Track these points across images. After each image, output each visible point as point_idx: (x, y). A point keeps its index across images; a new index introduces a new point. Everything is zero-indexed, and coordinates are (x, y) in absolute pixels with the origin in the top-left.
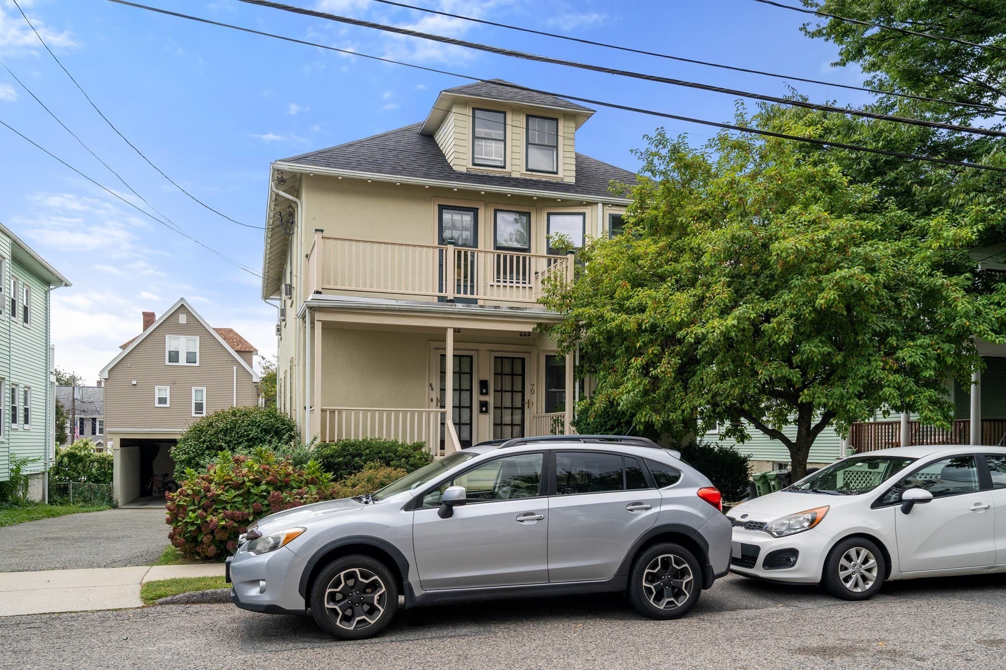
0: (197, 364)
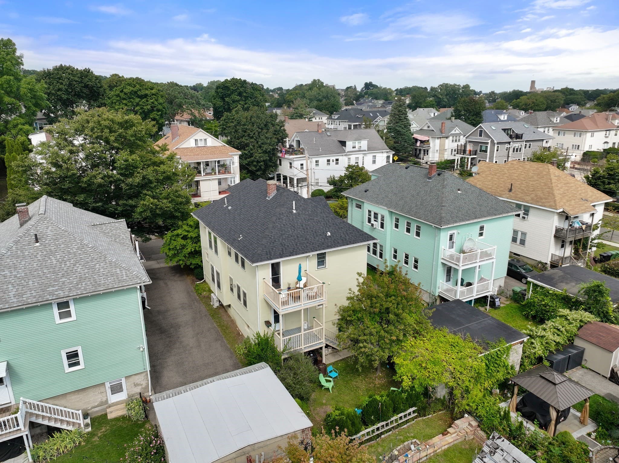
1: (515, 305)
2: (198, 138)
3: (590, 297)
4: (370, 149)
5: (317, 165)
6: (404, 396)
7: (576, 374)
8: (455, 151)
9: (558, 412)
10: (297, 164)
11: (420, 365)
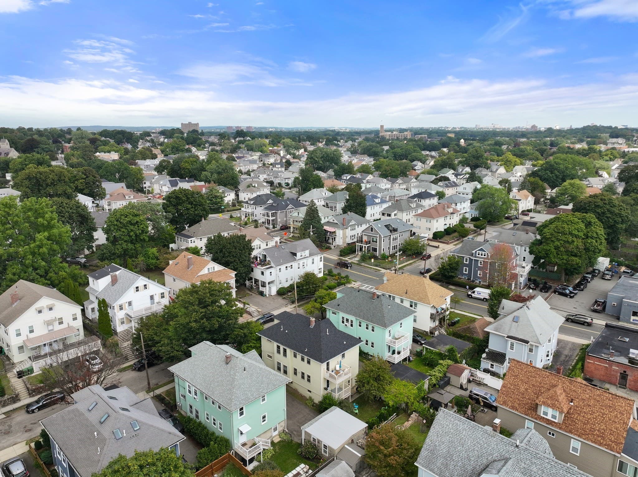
1: (418, 358)
2: (210, 267)
3: (450, 353)
4: (311, 255)
5: (280, 271)
6: (391, 409)
7: (448, 388)
8: (353, 236)
9: (445, 404)
10: (267, 273)
11: (395, 396)
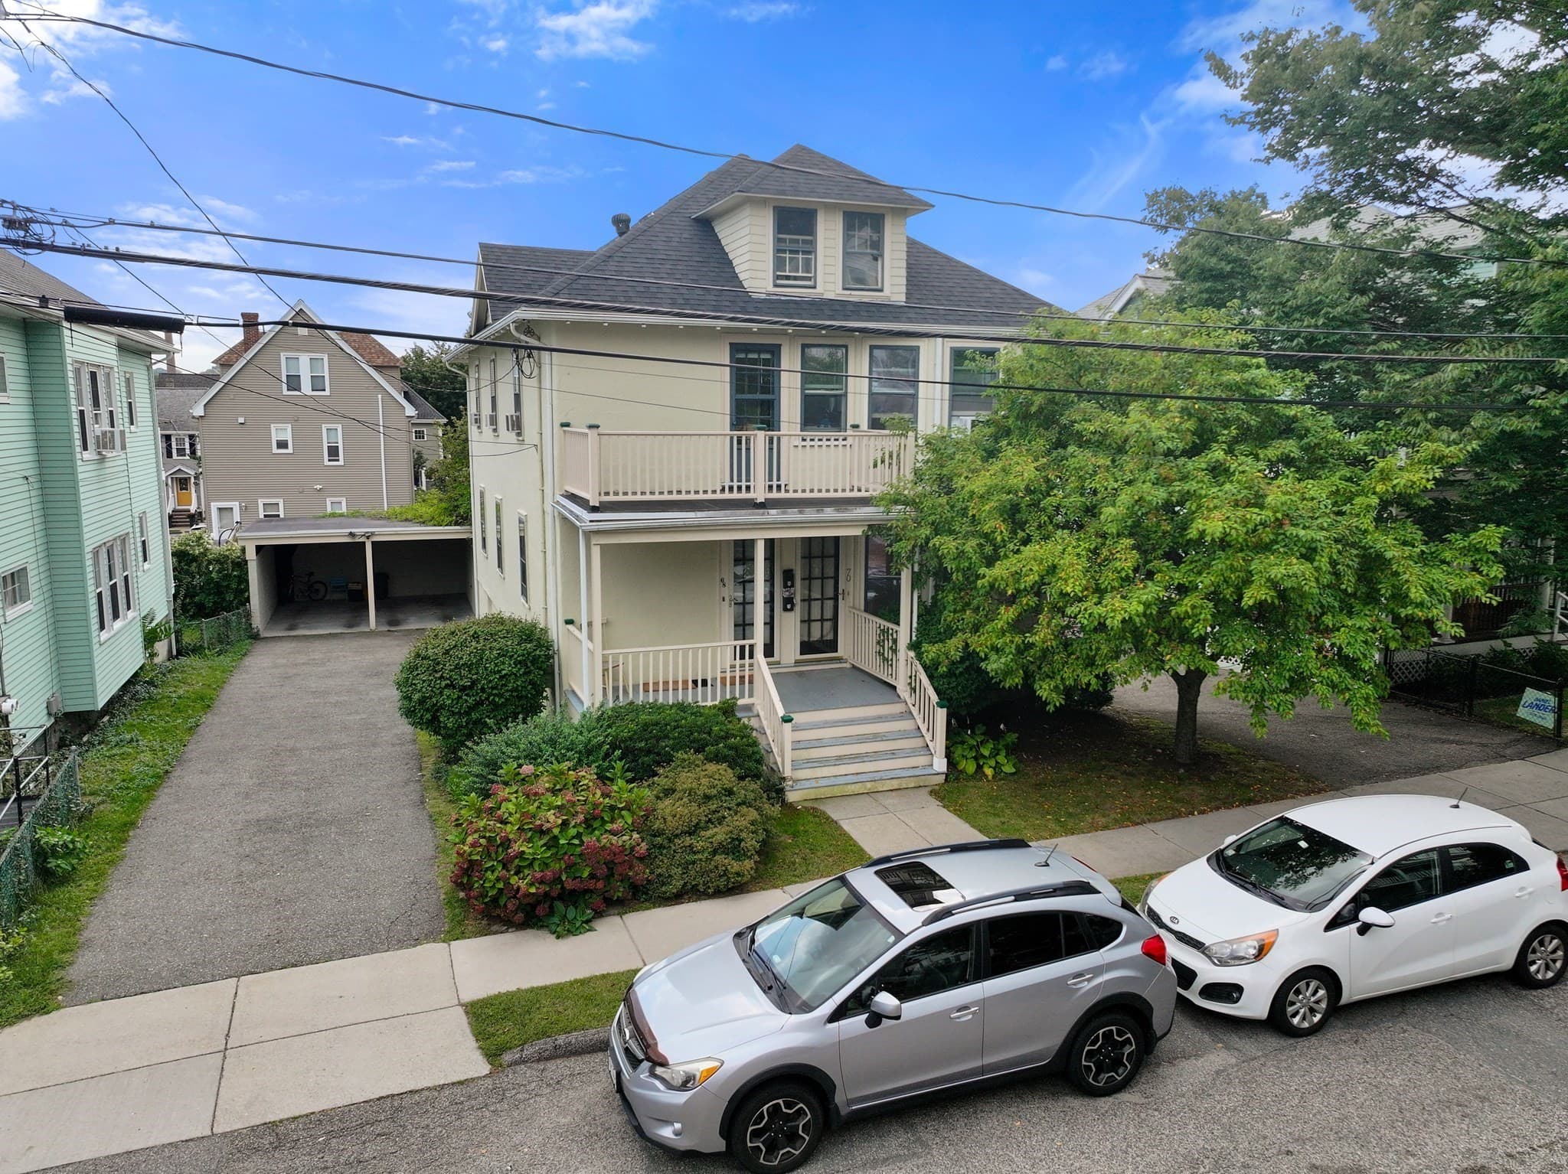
0: (327, 393)
